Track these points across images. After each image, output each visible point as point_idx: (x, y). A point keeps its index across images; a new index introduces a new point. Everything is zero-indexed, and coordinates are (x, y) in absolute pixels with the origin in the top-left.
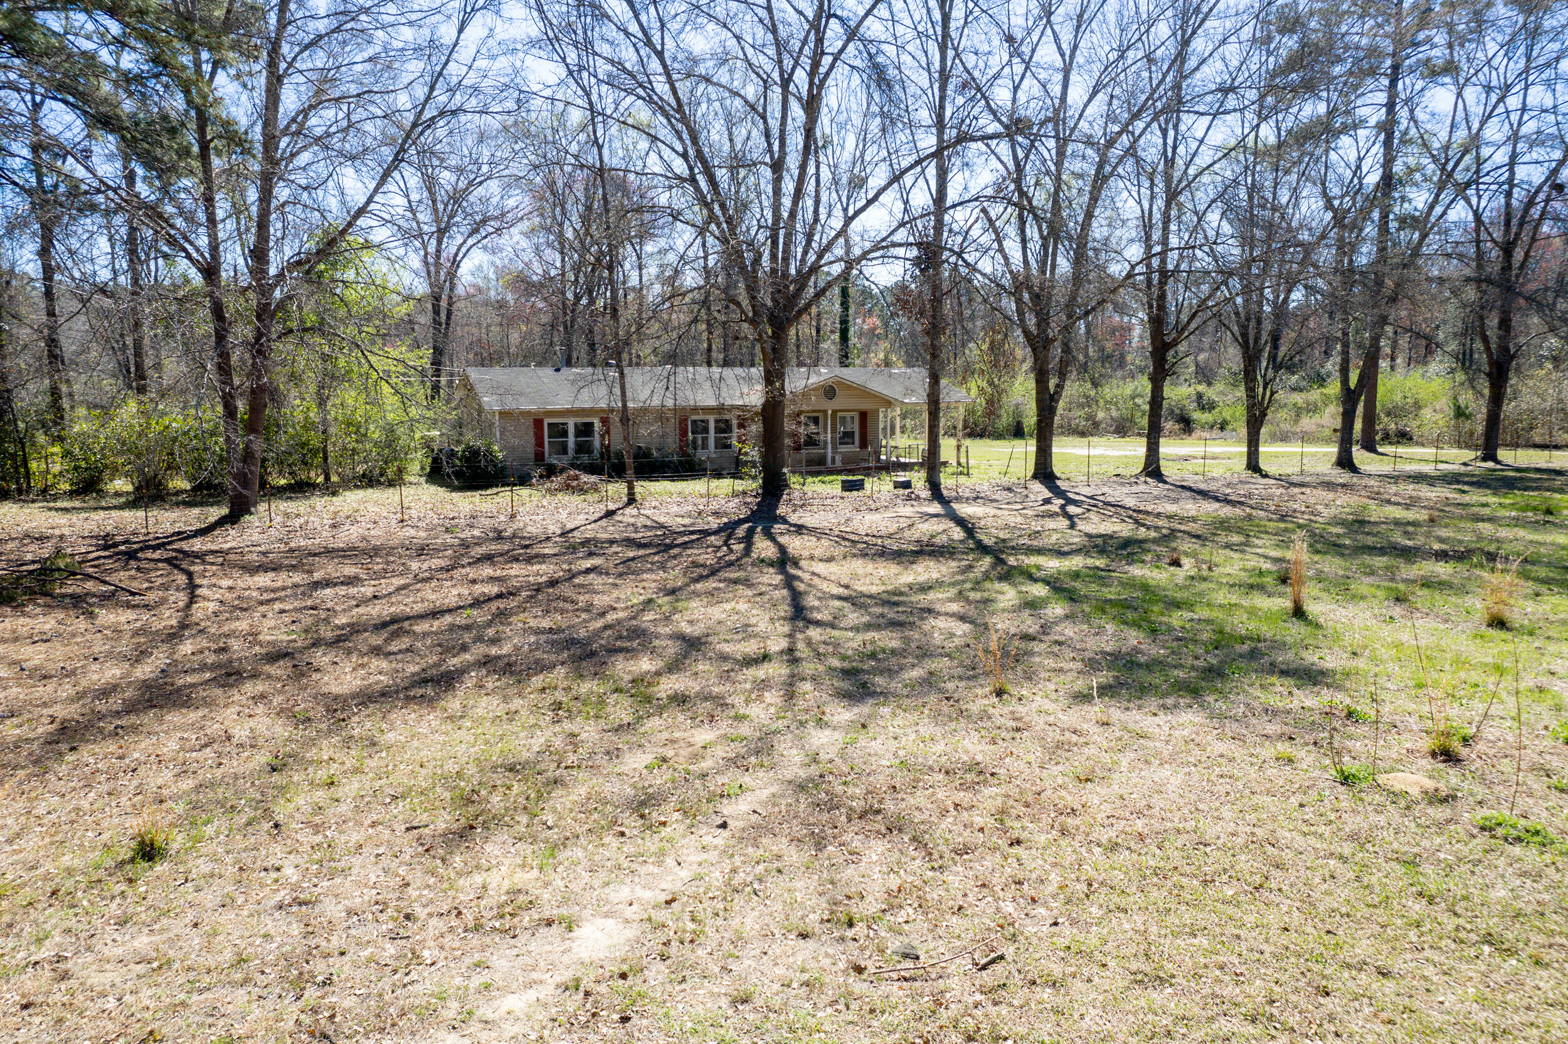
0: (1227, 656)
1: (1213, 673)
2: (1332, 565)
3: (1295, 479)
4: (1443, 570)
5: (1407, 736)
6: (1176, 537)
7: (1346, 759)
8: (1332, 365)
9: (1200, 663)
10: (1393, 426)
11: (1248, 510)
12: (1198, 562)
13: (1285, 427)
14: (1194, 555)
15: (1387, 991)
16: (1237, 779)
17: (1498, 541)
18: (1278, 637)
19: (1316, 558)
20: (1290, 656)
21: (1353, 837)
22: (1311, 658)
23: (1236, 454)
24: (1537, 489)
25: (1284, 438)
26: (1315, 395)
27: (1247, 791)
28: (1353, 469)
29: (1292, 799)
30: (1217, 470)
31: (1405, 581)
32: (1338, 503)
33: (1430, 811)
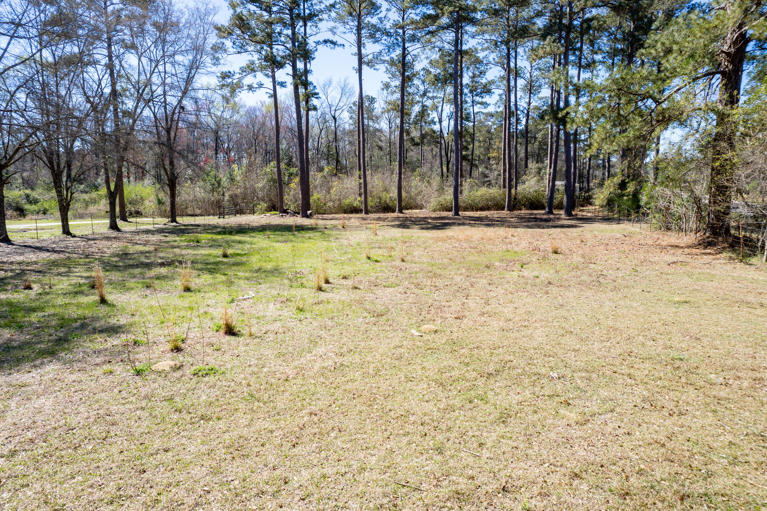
0: (69, 330)
1: (62, 341)
2: (115, 276)
3: (90, 237)
4: (163, 271)
5: (160, 346)
6: (26, 274)
7: (137, 363)
8: (101, 180)
9: (54, 337)
10: (133, 209)
11: (67, 255)
12: (43, 285)
13: (81, 211)
14: (39, 282)
15: (169, 457)
16: (85, 390)
17: (182, 255)
18: (95, 315)
19: (107, 273)
20: (102, 322)
21: (146, 397)
22: (113, 321)
23: (55, 227)
24: (193, 233)
25: (81, 217)
26: (94, 195)
27: (92, 394)
28: (118, 230)
29: (115, 390)
30: (45, 235)
31: (150, 278)
32: (114, 246)
33: (175, 374)
